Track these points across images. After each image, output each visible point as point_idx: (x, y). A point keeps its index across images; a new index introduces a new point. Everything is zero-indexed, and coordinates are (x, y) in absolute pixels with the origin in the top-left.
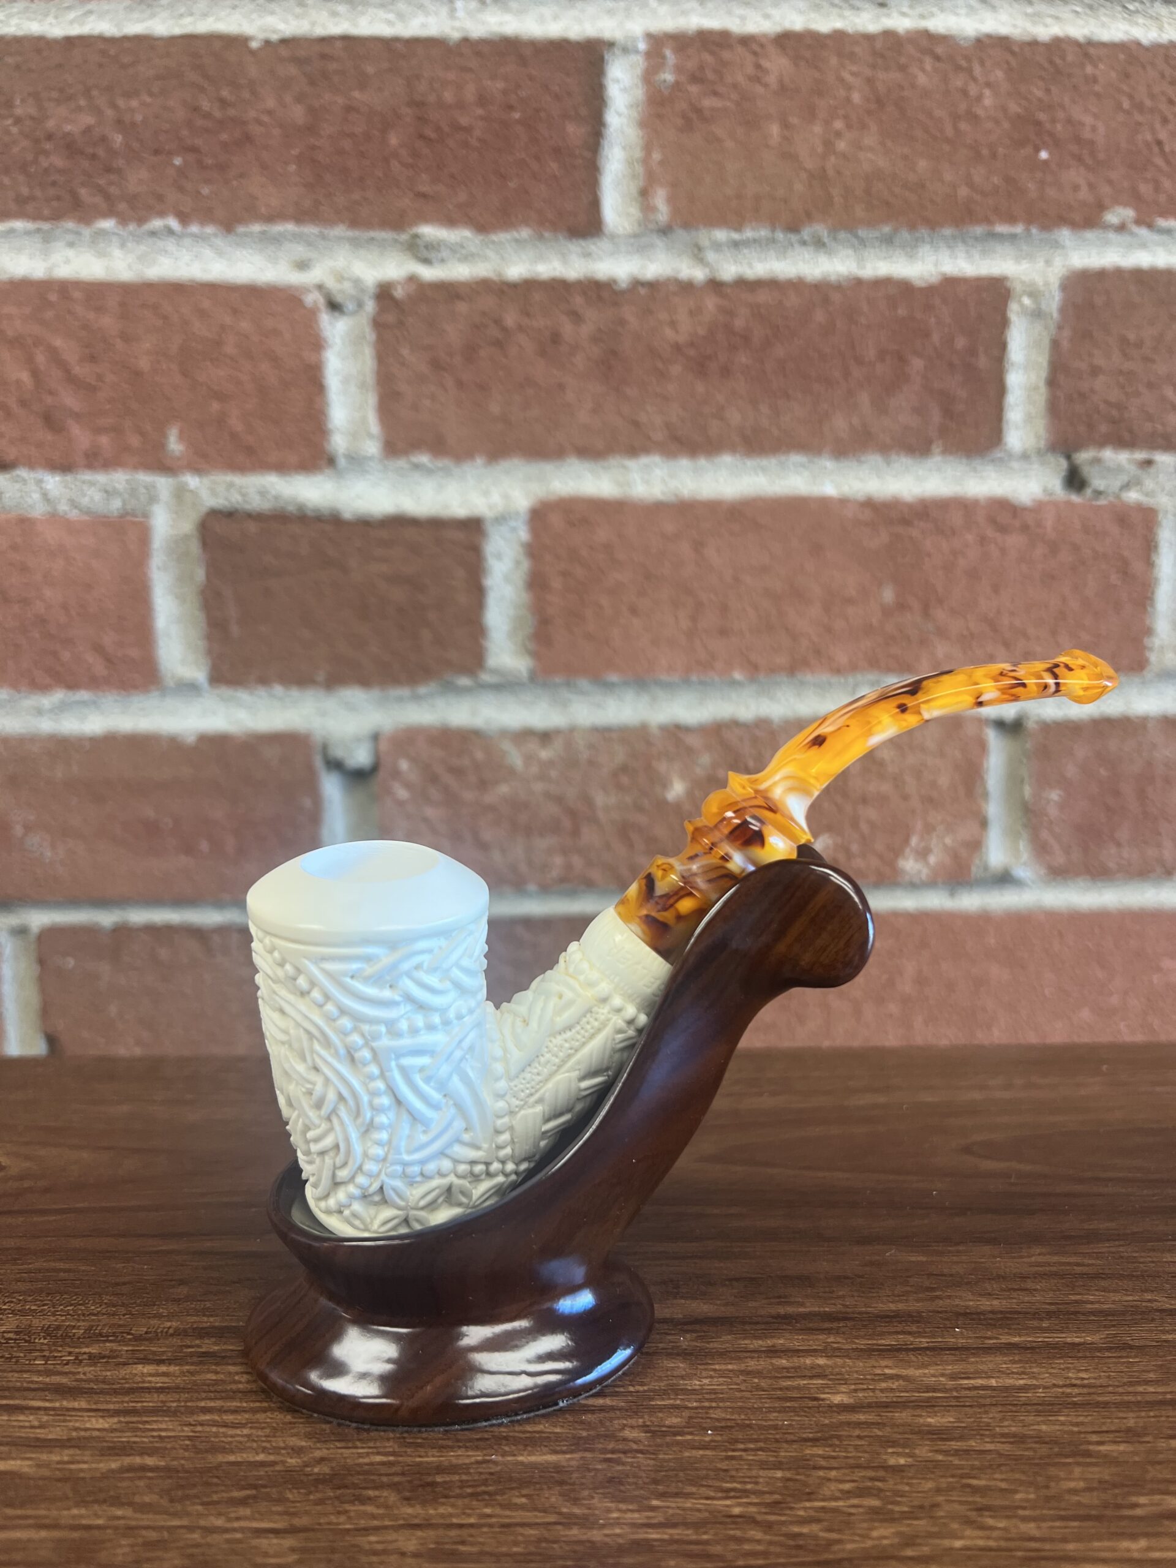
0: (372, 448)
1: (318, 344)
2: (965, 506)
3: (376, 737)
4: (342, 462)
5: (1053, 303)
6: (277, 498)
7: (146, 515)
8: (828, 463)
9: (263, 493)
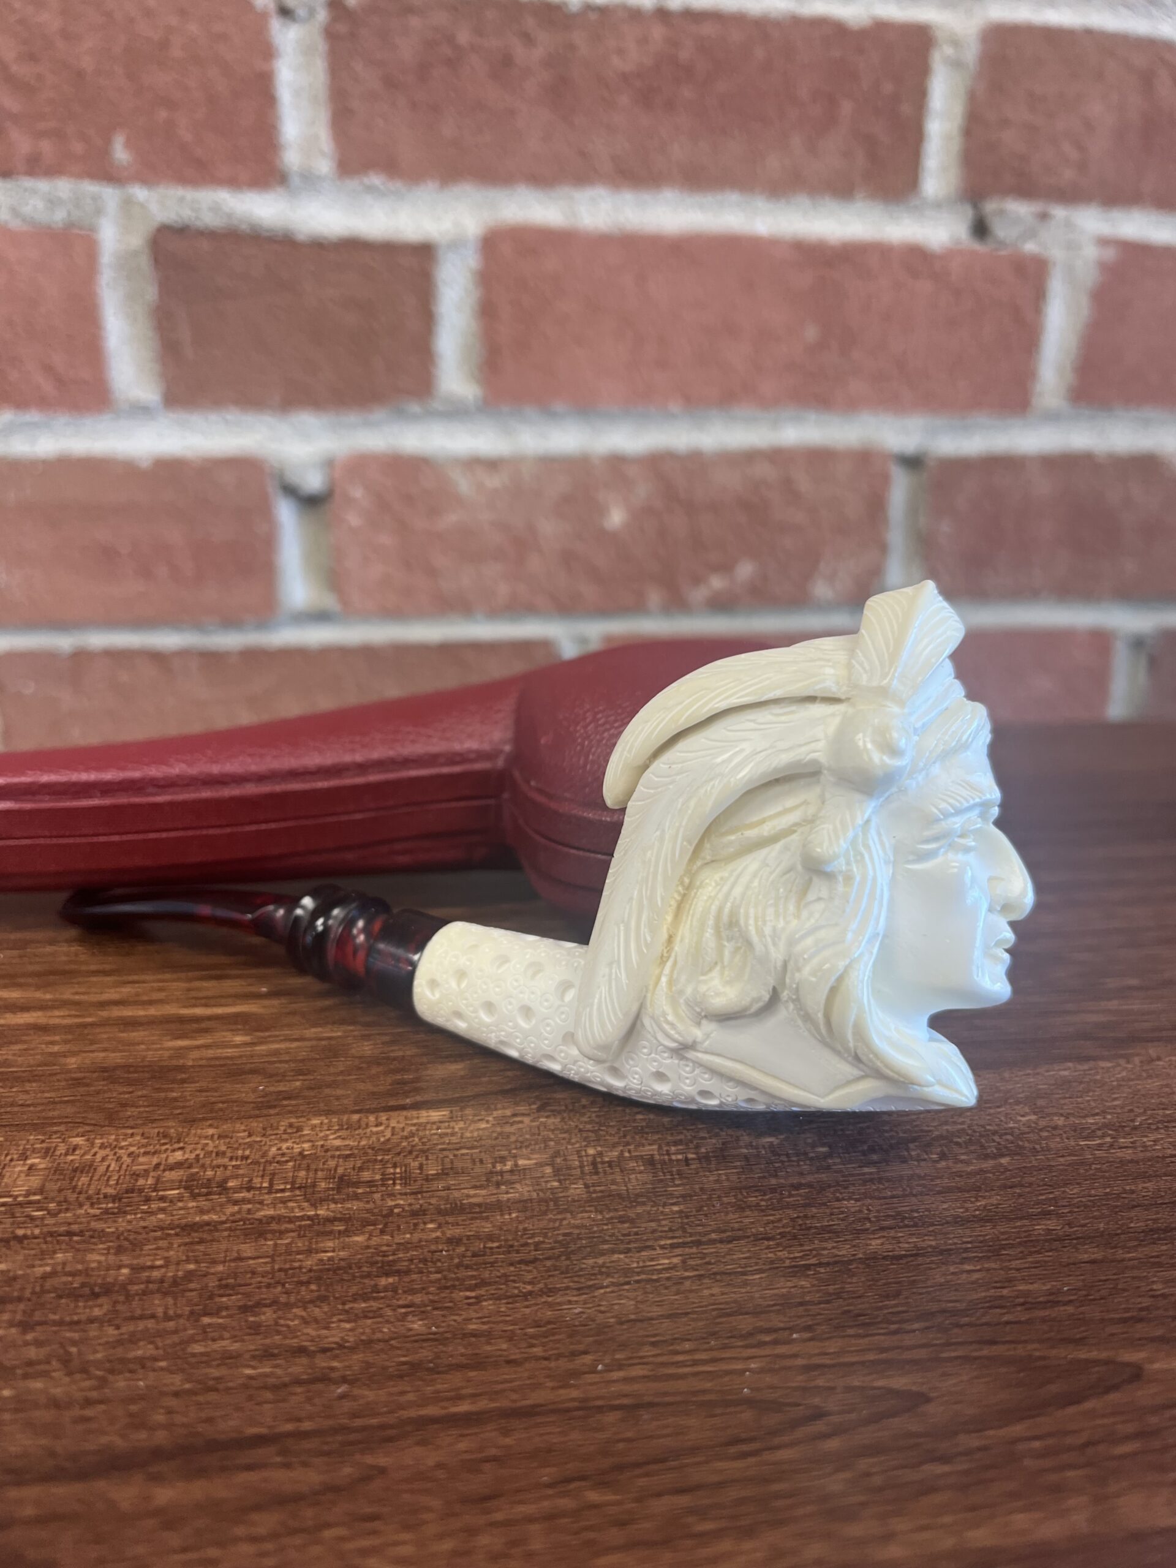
0: (325, 166)
1: (268, 52)
2: (882, 251)
3: (329, 464)
4: (295, 181)
5: (971, 53)
6: (229, 216)
7: (93, 229)
8: (760, 203)
9: (215, 209)
